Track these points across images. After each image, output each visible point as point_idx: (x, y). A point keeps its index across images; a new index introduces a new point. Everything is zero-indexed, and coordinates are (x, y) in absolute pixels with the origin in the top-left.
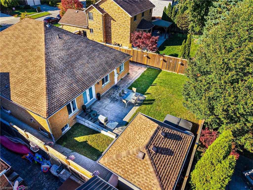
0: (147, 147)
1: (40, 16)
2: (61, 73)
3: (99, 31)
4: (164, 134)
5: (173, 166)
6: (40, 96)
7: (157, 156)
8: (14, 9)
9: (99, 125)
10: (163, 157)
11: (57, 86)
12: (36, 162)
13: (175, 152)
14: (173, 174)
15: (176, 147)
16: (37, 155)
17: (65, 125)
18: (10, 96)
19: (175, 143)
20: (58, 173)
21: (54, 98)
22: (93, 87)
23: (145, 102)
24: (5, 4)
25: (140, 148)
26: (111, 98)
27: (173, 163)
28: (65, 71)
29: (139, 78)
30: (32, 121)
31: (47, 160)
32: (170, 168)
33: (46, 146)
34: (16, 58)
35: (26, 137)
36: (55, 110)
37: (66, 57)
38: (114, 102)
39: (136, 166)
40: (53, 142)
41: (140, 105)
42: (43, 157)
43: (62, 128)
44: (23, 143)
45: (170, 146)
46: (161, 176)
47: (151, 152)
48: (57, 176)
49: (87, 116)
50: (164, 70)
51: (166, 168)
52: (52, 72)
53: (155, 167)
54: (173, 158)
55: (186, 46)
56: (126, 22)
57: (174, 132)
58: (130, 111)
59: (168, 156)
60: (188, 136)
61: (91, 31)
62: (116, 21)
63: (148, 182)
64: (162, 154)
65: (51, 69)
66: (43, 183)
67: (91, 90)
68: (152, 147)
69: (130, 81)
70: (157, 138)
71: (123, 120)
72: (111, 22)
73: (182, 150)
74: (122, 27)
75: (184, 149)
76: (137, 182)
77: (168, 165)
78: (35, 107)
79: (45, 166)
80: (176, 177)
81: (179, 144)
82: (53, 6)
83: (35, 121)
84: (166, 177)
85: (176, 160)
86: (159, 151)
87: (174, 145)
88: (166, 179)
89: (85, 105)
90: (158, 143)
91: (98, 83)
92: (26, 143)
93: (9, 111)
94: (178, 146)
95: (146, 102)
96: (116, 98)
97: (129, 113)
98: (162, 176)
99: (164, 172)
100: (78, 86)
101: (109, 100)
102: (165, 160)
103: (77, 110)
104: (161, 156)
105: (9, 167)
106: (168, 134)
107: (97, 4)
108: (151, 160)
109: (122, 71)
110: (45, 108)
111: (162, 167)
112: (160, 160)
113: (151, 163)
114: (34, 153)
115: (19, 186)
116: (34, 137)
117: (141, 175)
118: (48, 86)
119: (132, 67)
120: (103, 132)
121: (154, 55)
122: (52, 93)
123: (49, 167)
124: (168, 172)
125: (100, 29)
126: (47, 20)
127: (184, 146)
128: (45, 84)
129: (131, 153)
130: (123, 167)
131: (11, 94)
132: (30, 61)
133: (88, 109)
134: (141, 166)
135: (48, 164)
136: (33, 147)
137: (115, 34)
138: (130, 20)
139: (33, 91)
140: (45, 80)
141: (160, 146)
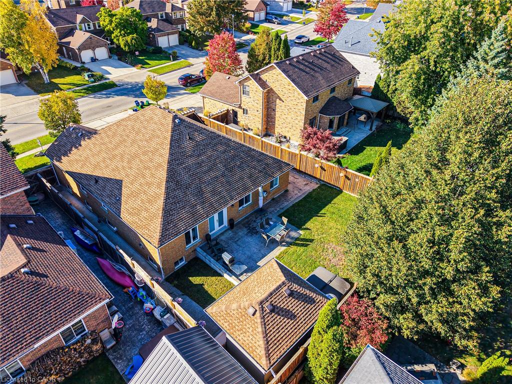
0: (261, 303)
1: (174, 68)
2: (184, 190)
3: (257, 113)
4: (289, 292)
5: (290, 332)
6: (155, 218)
7: (271, 316)
8: (137, 53)
9: (223, 266)
10: (280, 318)
11: (177, 207)
12: (139, 300)
13: (299, 317)
14: (286, 340)
15: (301, 311)
16: (141, 290)
17: (180, 258)
18: (120, 212)
19: (302, 306)
20: (162, 316)
21: (170, 223)
22: (225, 211)
23: (297, 242)
24: (125, 47)
25: (253, 303)
26: (250, 227)
27: (291, 328)
28: (190, 187)
29: (301, 200)
30: (141, 246)
31: (152, 299)
32: (284, 334)
33: (152, 281)
34: (133, 162)
35: (131, 266)
36: (169, 238)
37: (195, 167)
38: (252, 234)
39: (244, 322)
40: (162, 277)
41: (289, 244)
42: (147, 294)
43: (175, 261)
44: (127, 273)
45: (293, 308)
46: (269, 339)
47: (264, 309)
48: (160, 320)
49: (210, 250)
50: (347, 192)
51: (279, 331)
52: (174, 187)
53: (265, 328)
54: (293, 323)
55: (382, 160)
56: (299, 104)
57: (305, 291)
58: (270, 252)
59: (286, 319)
60: (326, 301)
61: (245, 112)
62: (283, 102)
63: (253, 342)
64: (278, 315)
65: (172, 183)
66: (143, 325)
67: (221, 215)
68: (267, 304)
69: (286, 204)
70: (278, 294)
71: (257, 264)
72: (276, 101)
73: (310, 317)
74: (292, 111)
75: (313, 315)
76: (242, 340)
77: (283, 330)
78: (147, 232)
79: (148, 305)
80: (289, 345)
81: (308, 308)
82: (197, 49)
83: (145, 248)
84: (275, 342)
85: (296, 326)
86: (276, 310)
87: (300, 307)
88: (276, 344)
89: (210, 234)
90: (278, 302)
91: (232, 205)
92: (130, 274)
93: (115, 229)
94: (306, 310)
95: (299, 242)
96: (256, 229)
97: (268, 255)
98: (272, 339)
99: (275, 336)
100: (204, 208)
101: (245, 231)
102: (281, 323)
103: (198, 239)
104: (276, 318)
105: (112, 297)
106: (295, 293)
107: (257, 74)
108: (262, 319)
109: (274, 187)
110: (158, 234)
111: (275, 330)
112: (274, 322)
113: (261, 322)
114: (138, 288)
115: (118, 321)
116: (140, 268)
117: (247, 334)
118: (165, 206)
119: (296, 180)
120: (226, 276)
121: (331, 167)
122: (168, 215)
123: (153, 308)
124: (280, 337)
125: (258, 111)
126: (184, 79)
127: (314, 312)
128: (162, 204)
129: (242, 307)
130: (230, 321)
131: (122, 209)
132: (148, 168)
133: (214, 240)
134: (250, 324)
135: (152, 305)
136: (138, 279)
137: (281, 121)
138: (305, 104)
139: (147, 210)
140: (163, 199)
141: (278, 305)
